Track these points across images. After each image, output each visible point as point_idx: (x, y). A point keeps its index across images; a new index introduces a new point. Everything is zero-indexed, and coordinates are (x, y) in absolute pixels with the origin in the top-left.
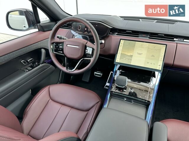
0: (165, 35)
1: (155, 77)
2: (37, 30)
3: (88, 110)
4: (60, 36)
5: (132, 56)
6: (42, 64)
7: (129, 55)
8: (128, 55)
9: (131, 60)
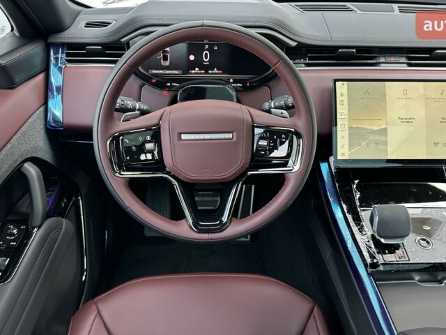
7: (376, 128)
8: (373, 131)
9: (386, 144)
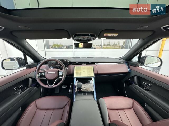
0: (92, 62)
1: (92, 80)
2: (26, 68)
3: (64, 107)
4: (42, 69)
5: (81, 73)
6: (29, 87)
9: (81, 75)
